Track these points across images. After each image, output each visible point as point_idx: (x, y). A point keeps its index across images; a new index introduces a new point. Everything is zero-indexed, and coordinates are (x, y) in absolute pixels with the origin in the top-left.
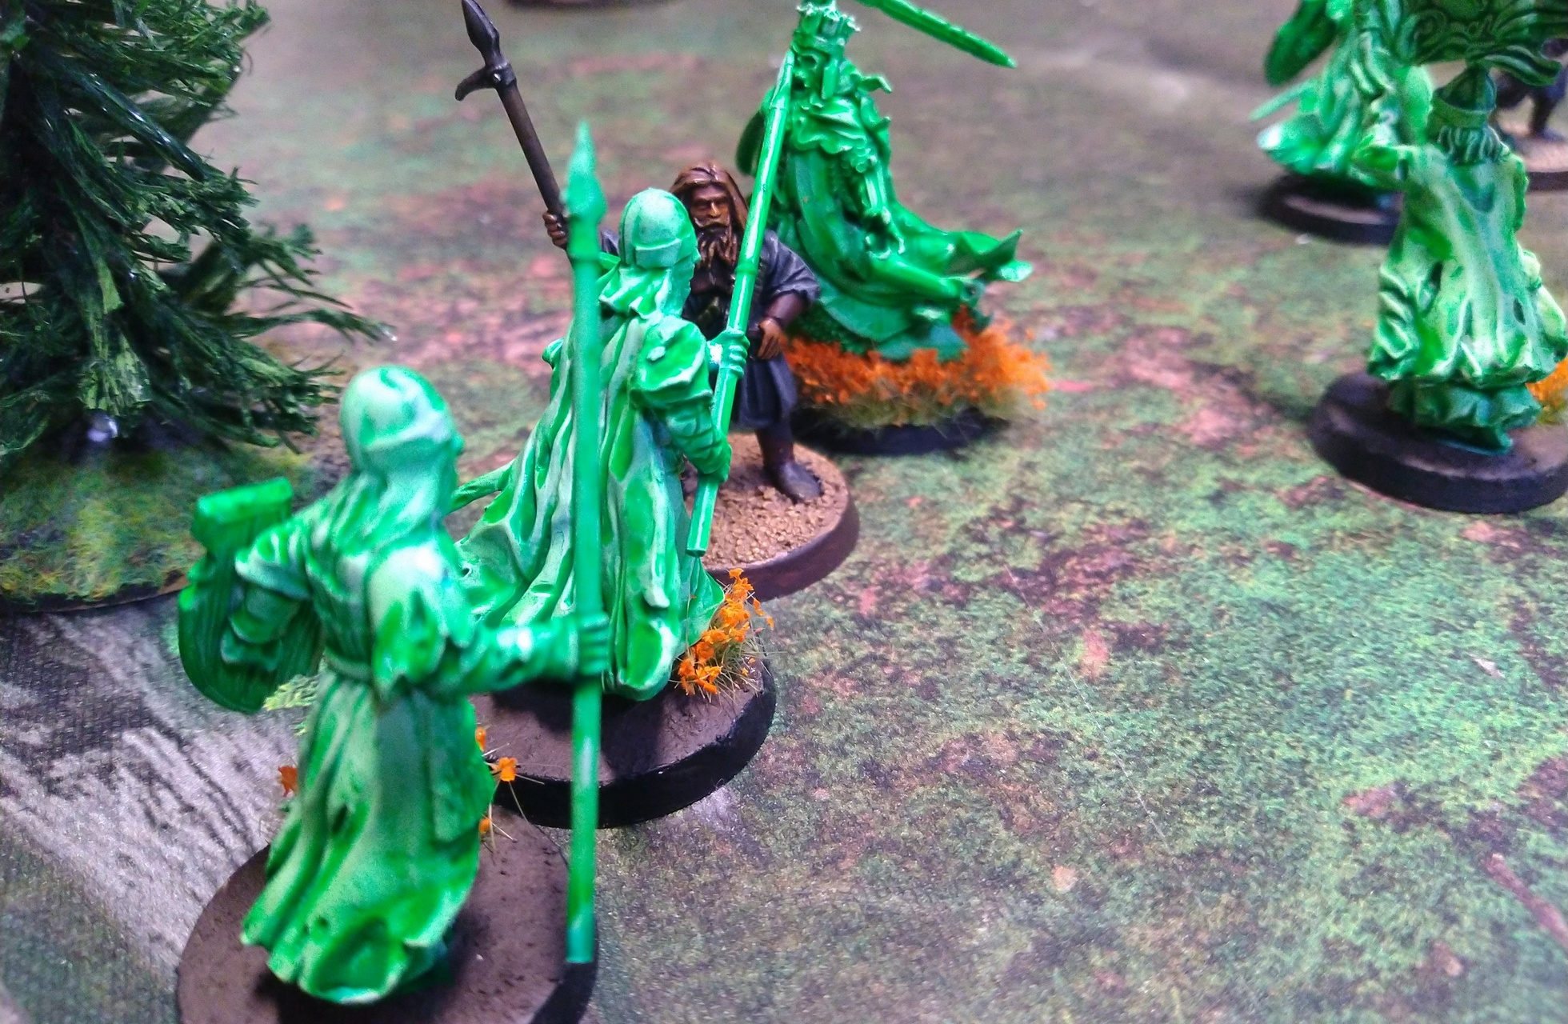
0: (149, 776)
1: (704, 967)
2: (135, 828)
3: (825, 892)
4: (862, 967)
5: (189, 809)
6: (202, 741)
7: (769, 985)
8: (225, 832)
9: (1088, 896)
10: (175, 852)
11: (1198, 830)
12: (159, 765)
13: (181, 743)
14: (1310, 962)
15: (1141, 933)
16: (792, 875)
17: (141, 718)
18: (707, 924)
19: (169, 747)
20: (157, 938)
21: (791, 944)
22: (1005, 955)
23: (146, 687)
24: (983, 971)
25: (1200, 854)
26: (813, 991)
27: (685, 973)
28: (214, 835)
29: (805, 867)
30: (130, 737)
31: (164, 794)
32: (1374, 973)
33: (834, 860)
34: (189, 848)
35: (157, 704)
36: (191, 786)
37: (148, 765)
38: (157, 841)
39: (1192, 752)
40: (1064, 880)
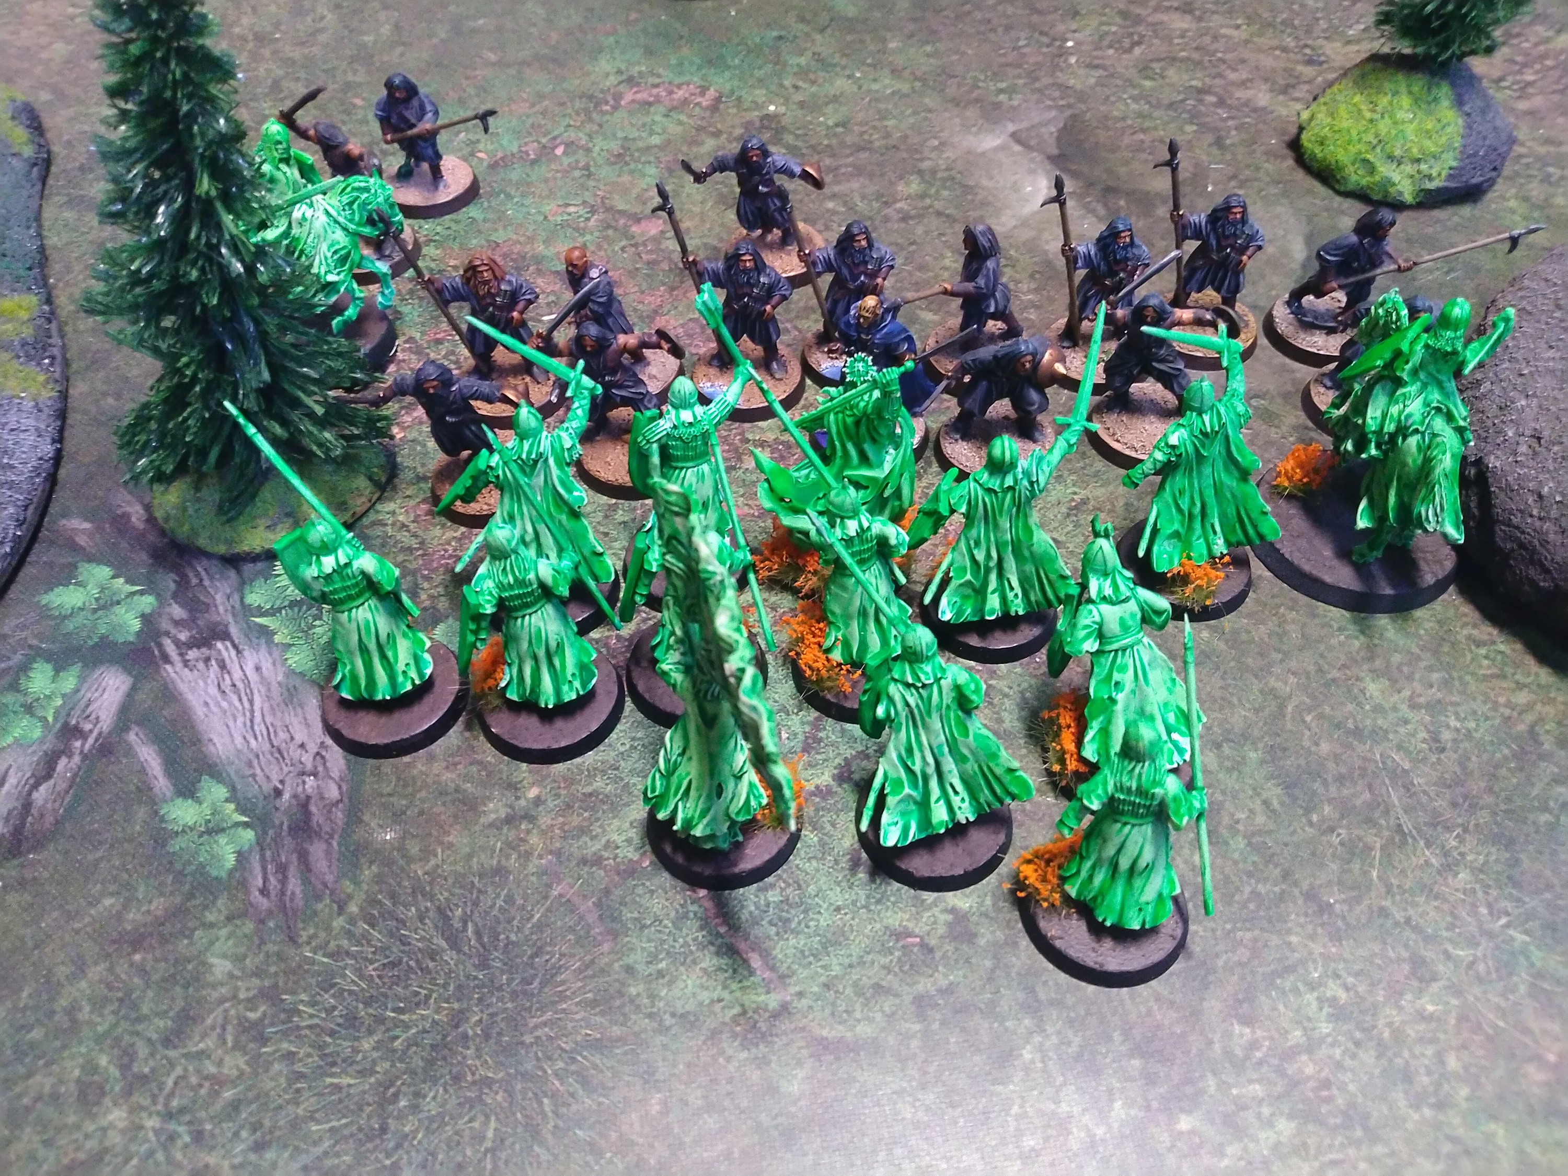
0: (223, 666)
1: (390, 795)
2: (213, 690)
3: (447, 776)
4: (443, 809)
5: (234, 685)
6: (246, 653)
7: (408, 807)
8: (245, 699)
9: (538, 801)
10: (225, 704)
11: (598, 783)
12: (228, 661)
13: (239, 652)
14: (597, 846)
15: (545, 821)
16: (437, 767)
17: (225, 636)
18: (399, 779)
19: (233, 653)
20: (211, 740)
21: (423, 794)
22: (493, 816)
23: (230, 619)
24: (482, 820)
25: (591, 794)
26: (421, 813)
27: (382, 795)
28: (240, 700)
29: (444, 764)
30: (219, 645)
31: (226, 676)
32: (616, 857)
33: (455, 764)
34: (231, 704)
35: (234, 630)
36: (237, 674)
37: (223, 661)
38: (219, 697)
39: (622, 749)
40: (533, 793)
